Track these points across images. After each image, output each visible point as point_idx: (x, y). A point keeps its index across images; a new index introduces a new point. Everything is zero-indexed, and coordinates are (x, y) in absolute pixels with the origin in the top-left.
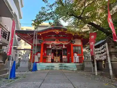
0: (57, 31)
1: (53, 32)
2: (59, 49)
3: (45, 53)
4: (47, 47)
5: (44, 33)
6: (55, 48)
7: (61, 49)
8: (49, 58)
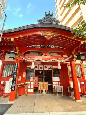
0: (48, 35)
1: (40, 35)
2: (47, 69)
3: (24, 76)
4: (28, 66)
5: (20, 36)
6: (41, 68)
7: (49, 69)
8: (30, 85)
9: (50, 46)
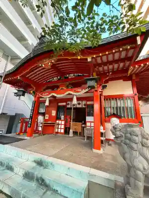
2: (80, 106)
3: (53, 114)
8: (61, 124)
9: (68, 76)
